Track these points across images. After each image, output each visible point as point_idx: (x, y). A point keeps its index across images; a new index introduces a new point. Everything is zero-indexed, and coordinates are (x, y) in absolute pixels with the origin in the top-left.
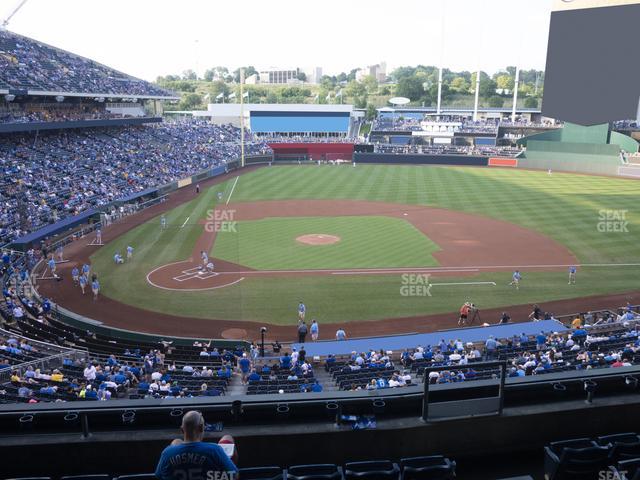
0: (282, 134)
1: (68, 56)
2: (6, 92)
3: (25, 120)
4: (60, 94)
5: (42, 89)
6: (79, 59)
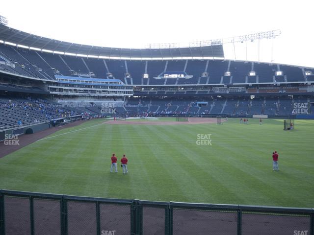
4: (250, 84)
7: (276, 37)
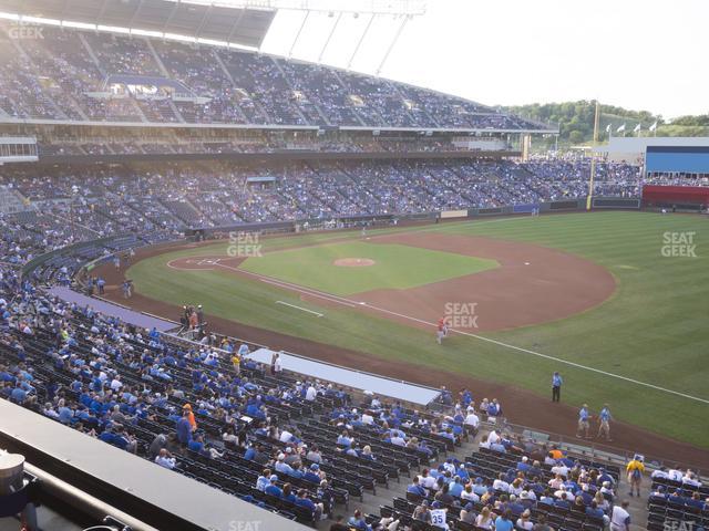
0: (688, 176)
1: (432, 95)
2: (318, 127)
3: (343, 149)
4: (377, 130)
6: (445, 97)
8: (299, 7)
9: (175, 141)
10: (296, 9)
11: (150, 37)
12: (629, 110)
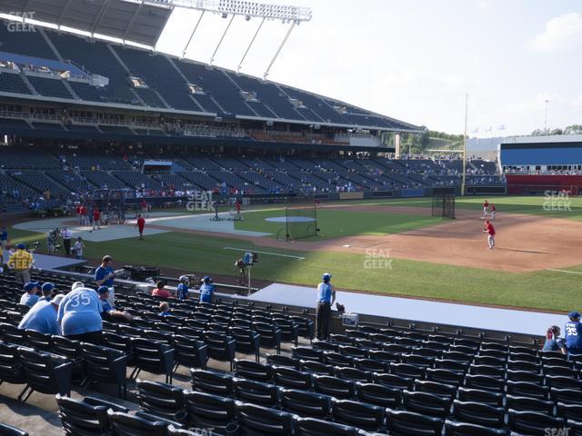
2: (215, 115)
4: (270, 120)
5: (253, 115)
7: (301, 23)
8: (194, 6)
9: (70, 122)
10: (192, 8)
11: (45, 28)
12: (450, 134)
